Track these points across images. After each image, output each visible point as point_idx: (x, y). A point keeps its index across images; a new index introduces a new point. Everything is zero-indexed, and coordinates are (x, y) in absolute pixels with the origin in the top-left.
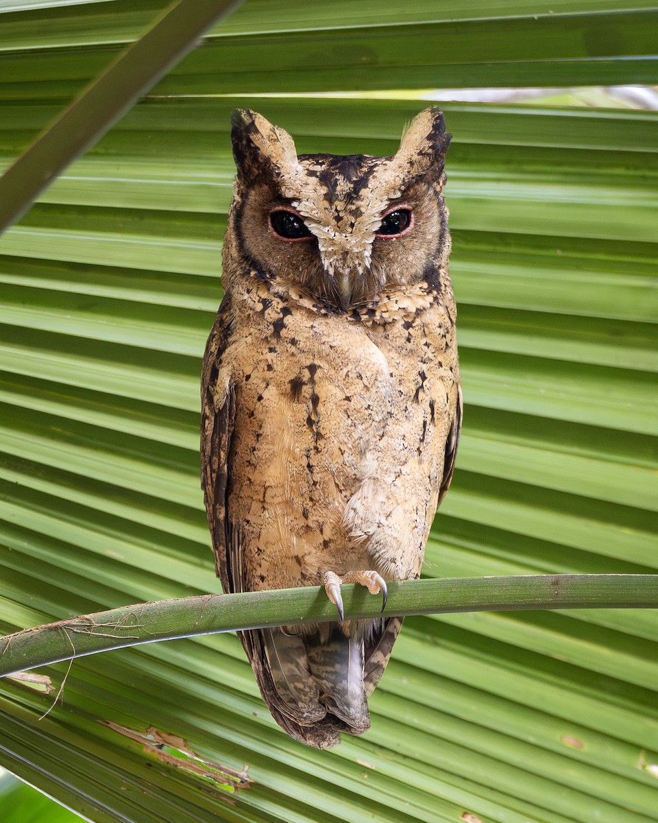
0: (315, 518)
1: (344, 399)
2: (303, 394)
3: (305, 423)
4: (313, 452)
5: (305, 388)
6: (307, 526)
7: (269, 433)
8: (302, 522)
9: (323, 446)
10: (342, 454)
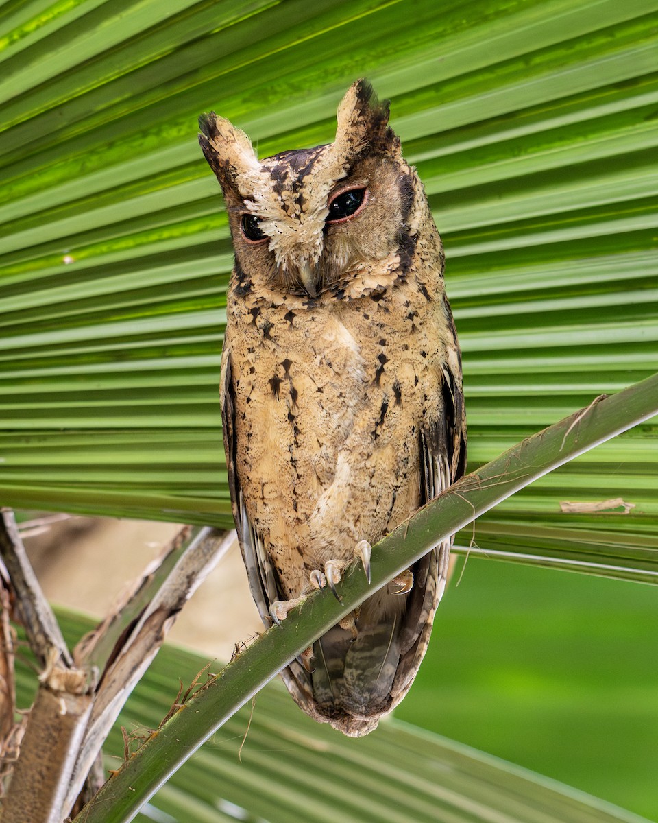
0: (303, 511)
1: (317, 391)
2: (281, 391)
3: (287, 419)
4: (294, 447)
5: (281, 385)
6: (298, 519)
7: (257, 432)
8: (293, 515)
9: (302, 441)
10: (321, 446)
